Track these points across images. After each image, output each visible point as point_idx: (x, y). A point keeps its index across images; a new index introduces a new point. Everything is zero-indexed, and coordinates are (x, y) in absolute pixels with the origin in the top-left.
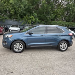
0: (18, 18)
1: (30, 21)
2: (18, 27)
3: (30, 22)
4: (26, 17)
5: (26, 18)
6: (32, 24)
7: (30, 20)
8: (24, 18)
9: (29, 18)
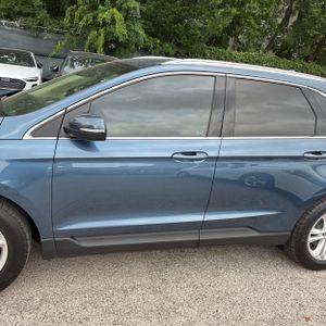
0: (34, 15)
1: (102, 36)
2: (32, 65)
3: (101, 41)
4: (77, 14)
5: (81, 18)
6: (109, 52)
7: (102, 30)
8: (68, 14)
9: (95, 17)
